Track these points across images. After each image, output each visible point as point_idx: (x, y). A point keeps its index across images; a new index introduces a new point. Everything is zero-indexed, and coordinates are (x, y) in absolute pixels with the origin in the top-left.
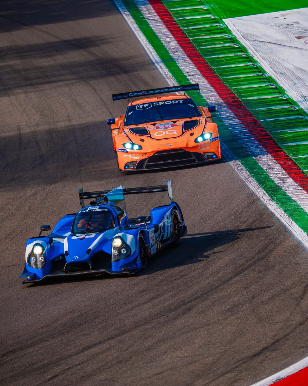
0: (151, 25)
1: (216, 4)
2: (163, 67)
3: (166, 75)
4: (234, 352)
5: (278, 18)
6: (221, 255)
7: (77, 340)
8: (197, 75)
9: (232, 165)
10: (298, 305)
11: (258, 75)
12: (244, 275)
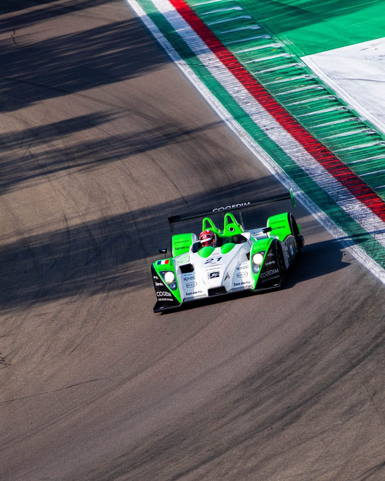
0: (213, 73)
2: (235, 123)
3: (239, 132)
4: (358, 463)
5: (367, 49)
6: (330, 346)
7: (164, 468)
8: (277, 128)
11: (351, 120)
12: (360, 368)
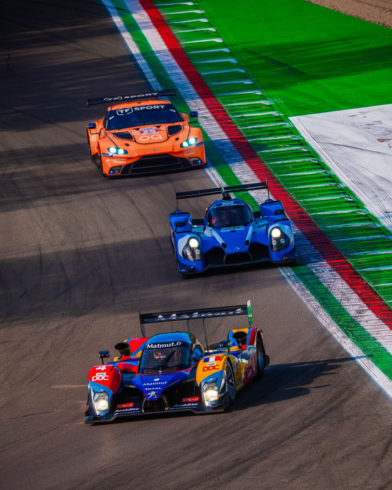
0: (201, 124)
1: (281, 99)
2: (216, 175)
5: (356, 116)
6: (285, 405)
9: (299, 295)
10: (378, 465)
11: (331, 185)
12: (312, 429)
